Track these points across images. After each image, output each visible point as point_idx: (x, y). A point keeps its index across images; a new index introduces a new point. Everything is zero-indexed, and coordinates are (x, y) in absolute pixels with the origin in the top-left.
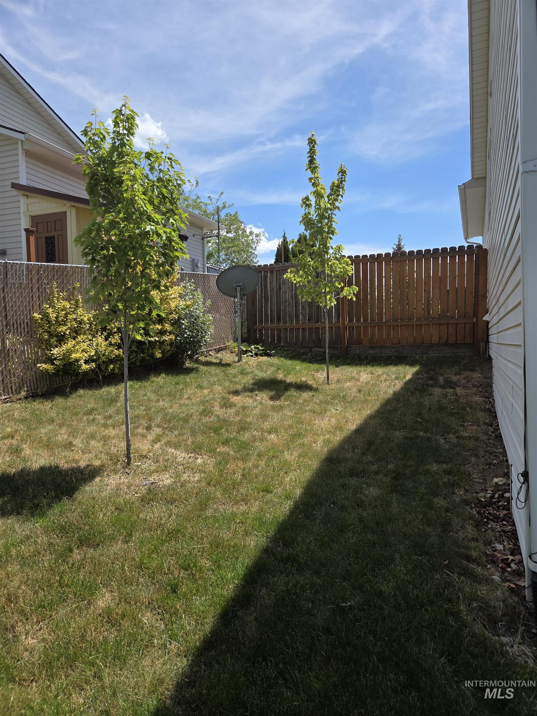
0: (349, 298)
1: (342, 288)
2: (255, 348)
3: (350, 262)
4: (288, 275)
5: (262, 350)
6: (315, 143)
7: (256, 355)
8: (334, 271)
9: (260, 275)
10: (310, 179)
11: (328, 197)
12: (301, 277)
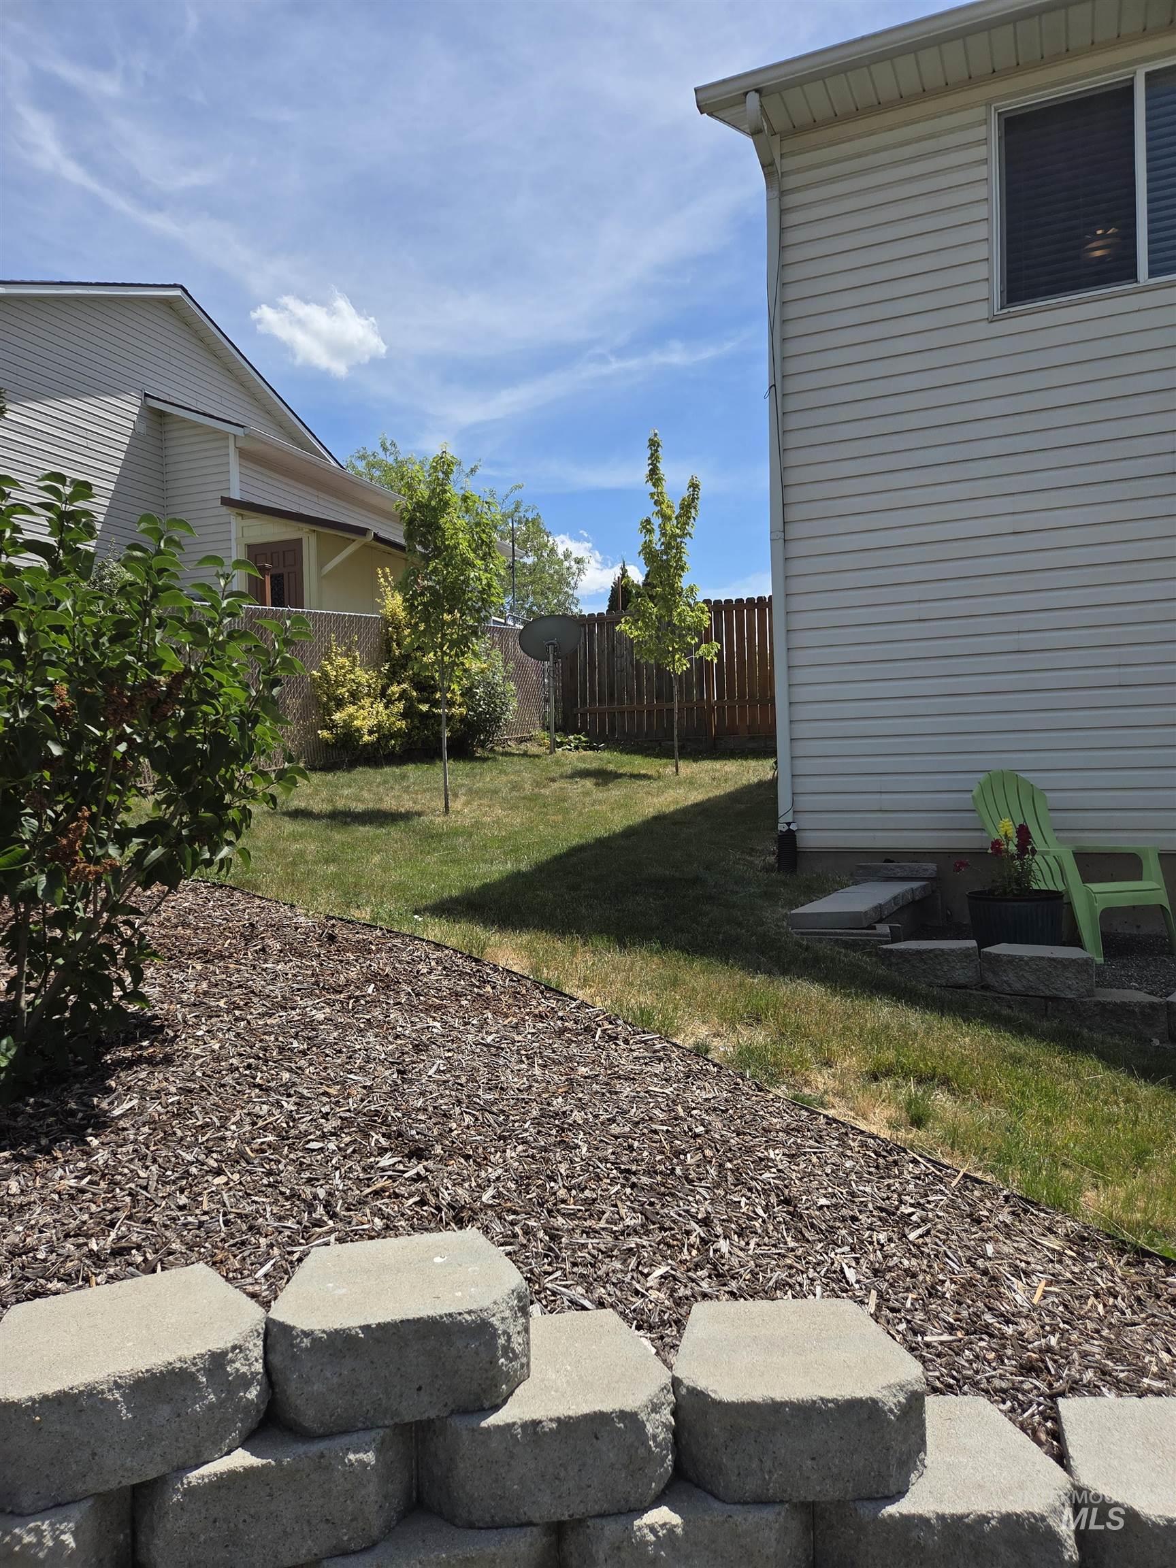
0: (709, 659)
1: (698, 646)
2: (575, 739)
3: (706, 609)
4: (622, 627)
5: (585, 742)
6: (658, 445)
7: (577, 748)
8: (684, 621)
9: (582, 630)
10: (652, 495)
11: (676, 518)
12: (640, 629)
